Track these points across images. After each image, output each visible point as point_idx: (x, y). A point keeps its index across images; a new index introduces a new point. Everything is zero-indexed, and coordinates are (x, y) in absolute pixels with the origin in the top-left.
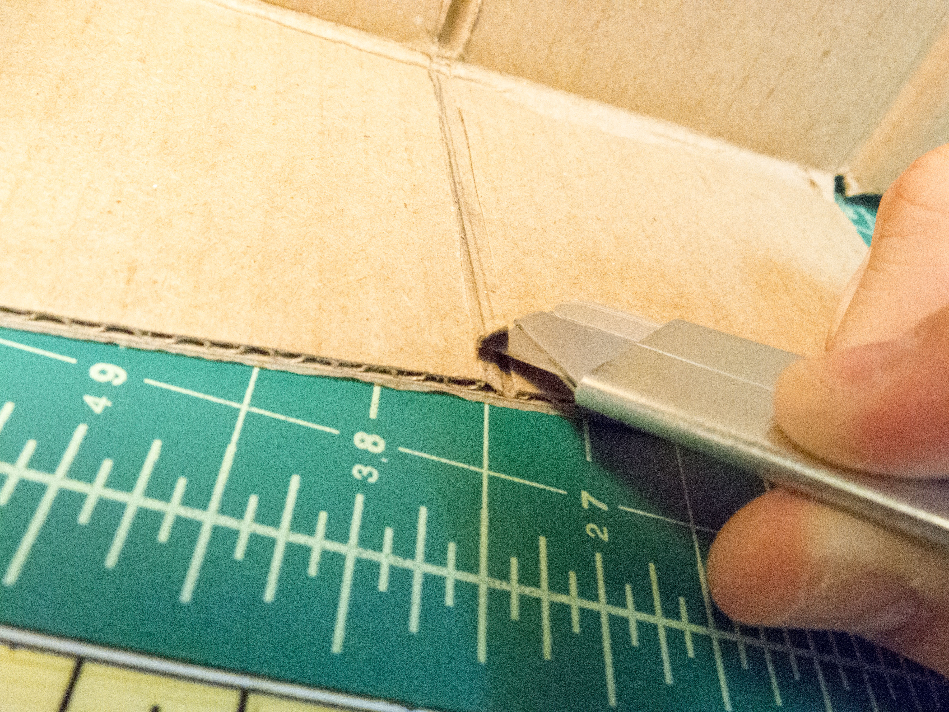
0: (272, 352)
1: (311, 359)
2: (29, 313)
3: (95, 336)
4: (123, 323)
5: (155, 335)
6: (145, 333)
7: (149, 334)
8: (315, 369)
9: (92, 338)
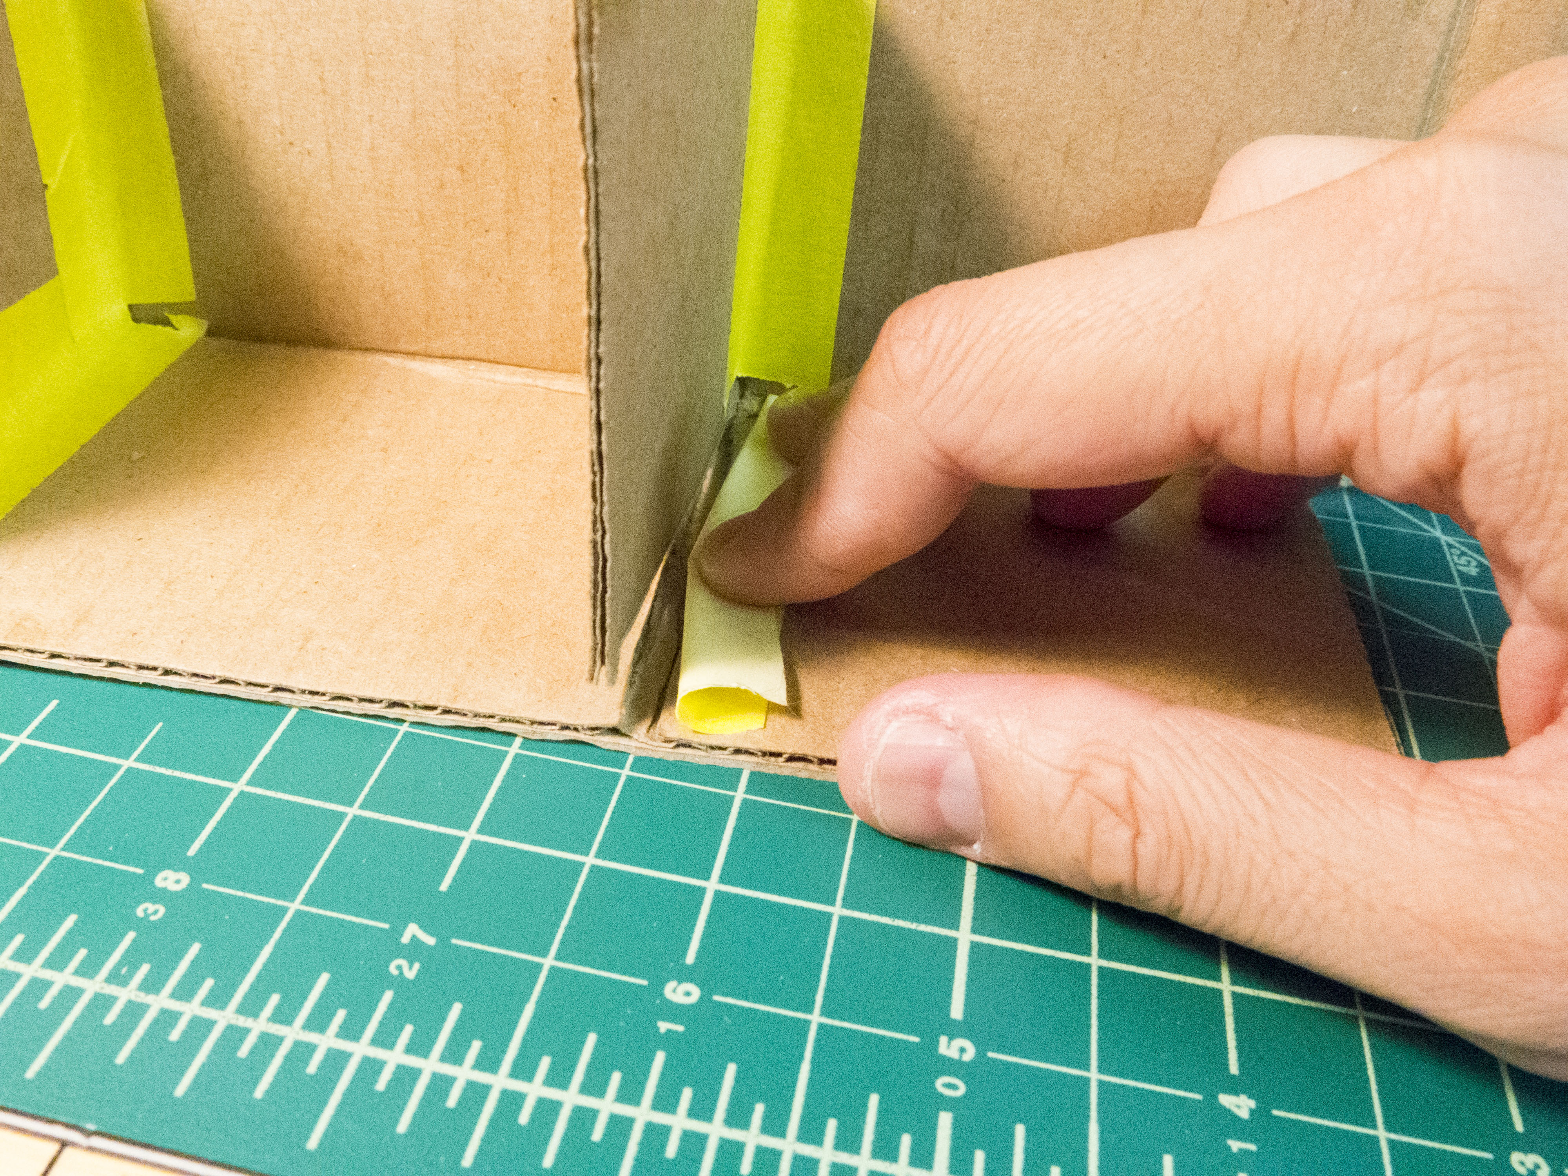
0: (411, 706)
1: (447, 712)
2: (214, 678)
3: (265, 696)
4: (284, 684)
5: (312, 693)
6: (303, 692)
7: (307, 692)
8: (453, 720)
9: (262, 699)
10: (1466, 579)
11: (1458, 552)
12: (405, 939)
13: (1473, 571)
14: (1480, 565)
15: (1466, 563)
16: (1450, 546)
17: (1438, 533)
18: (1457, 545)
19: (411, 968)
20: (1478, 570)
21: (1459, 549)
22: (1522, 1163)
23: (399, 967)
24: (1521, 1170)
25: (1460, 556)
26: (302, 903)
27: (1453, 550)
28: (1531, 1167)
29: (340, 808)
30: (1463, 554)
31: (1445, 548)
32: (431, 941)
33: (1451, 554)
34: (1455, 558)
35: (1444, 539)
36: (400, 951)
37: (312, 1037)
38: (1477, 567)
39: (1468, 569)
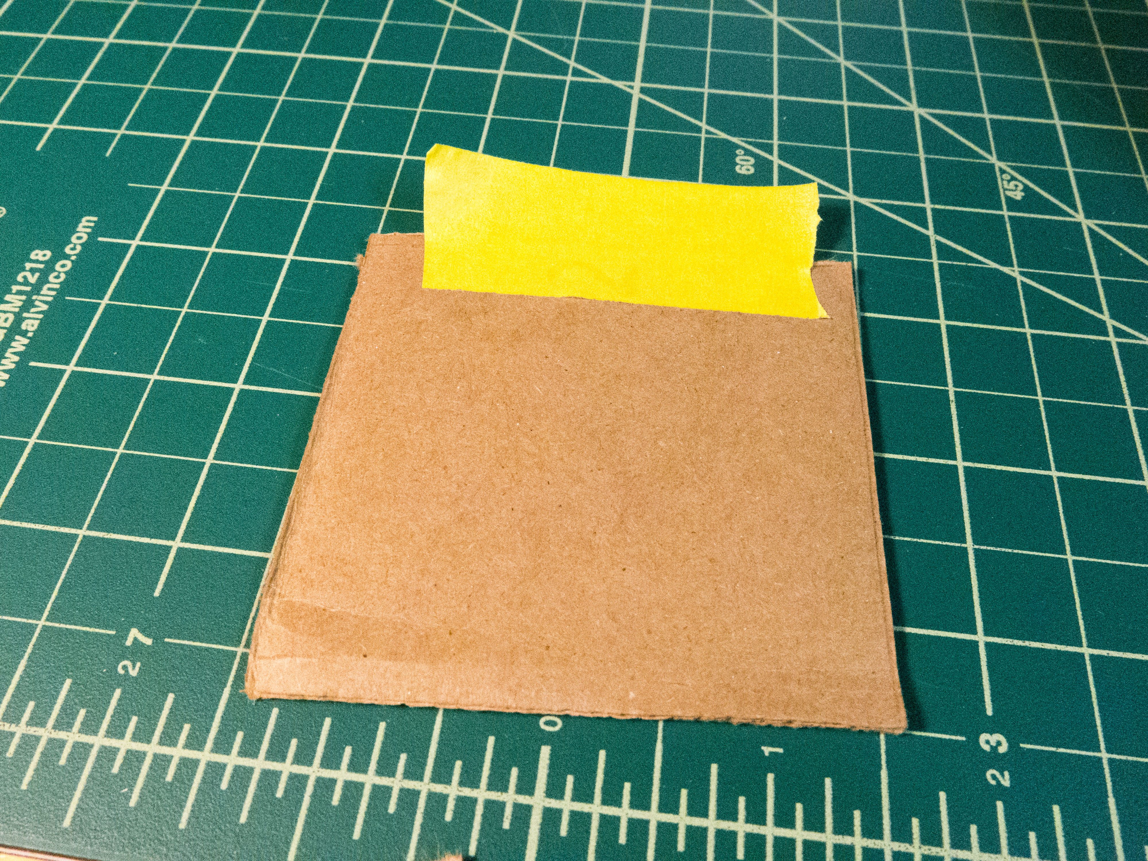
10: (1012, 204)
11: (1009, 178)
12: (129, 643)
13: (1019, 195)
14: (1026, 189)
15: (1014, 188)
16: (1003, 172)
17: (993, 159)
18: (1009, 170)
19: (134, 667)
20: (1023, 194)
21: (1009, 174)
22: (988, 742)
23: (125, 667)
24: (987, 748)
25: (1009, 181)
26: (47, 620)
27: (1004, 176)
28: (994, 744)
29: (73, 531)
30: (1013, 178)
31: (998, 174)
32: (148, 642)
33: (1002, 180)
34: (1005, 183)
35: (999, 164)
36: (125, 653)
37: (61, 735)
38: (1022, 191)
39: (1015, 193)
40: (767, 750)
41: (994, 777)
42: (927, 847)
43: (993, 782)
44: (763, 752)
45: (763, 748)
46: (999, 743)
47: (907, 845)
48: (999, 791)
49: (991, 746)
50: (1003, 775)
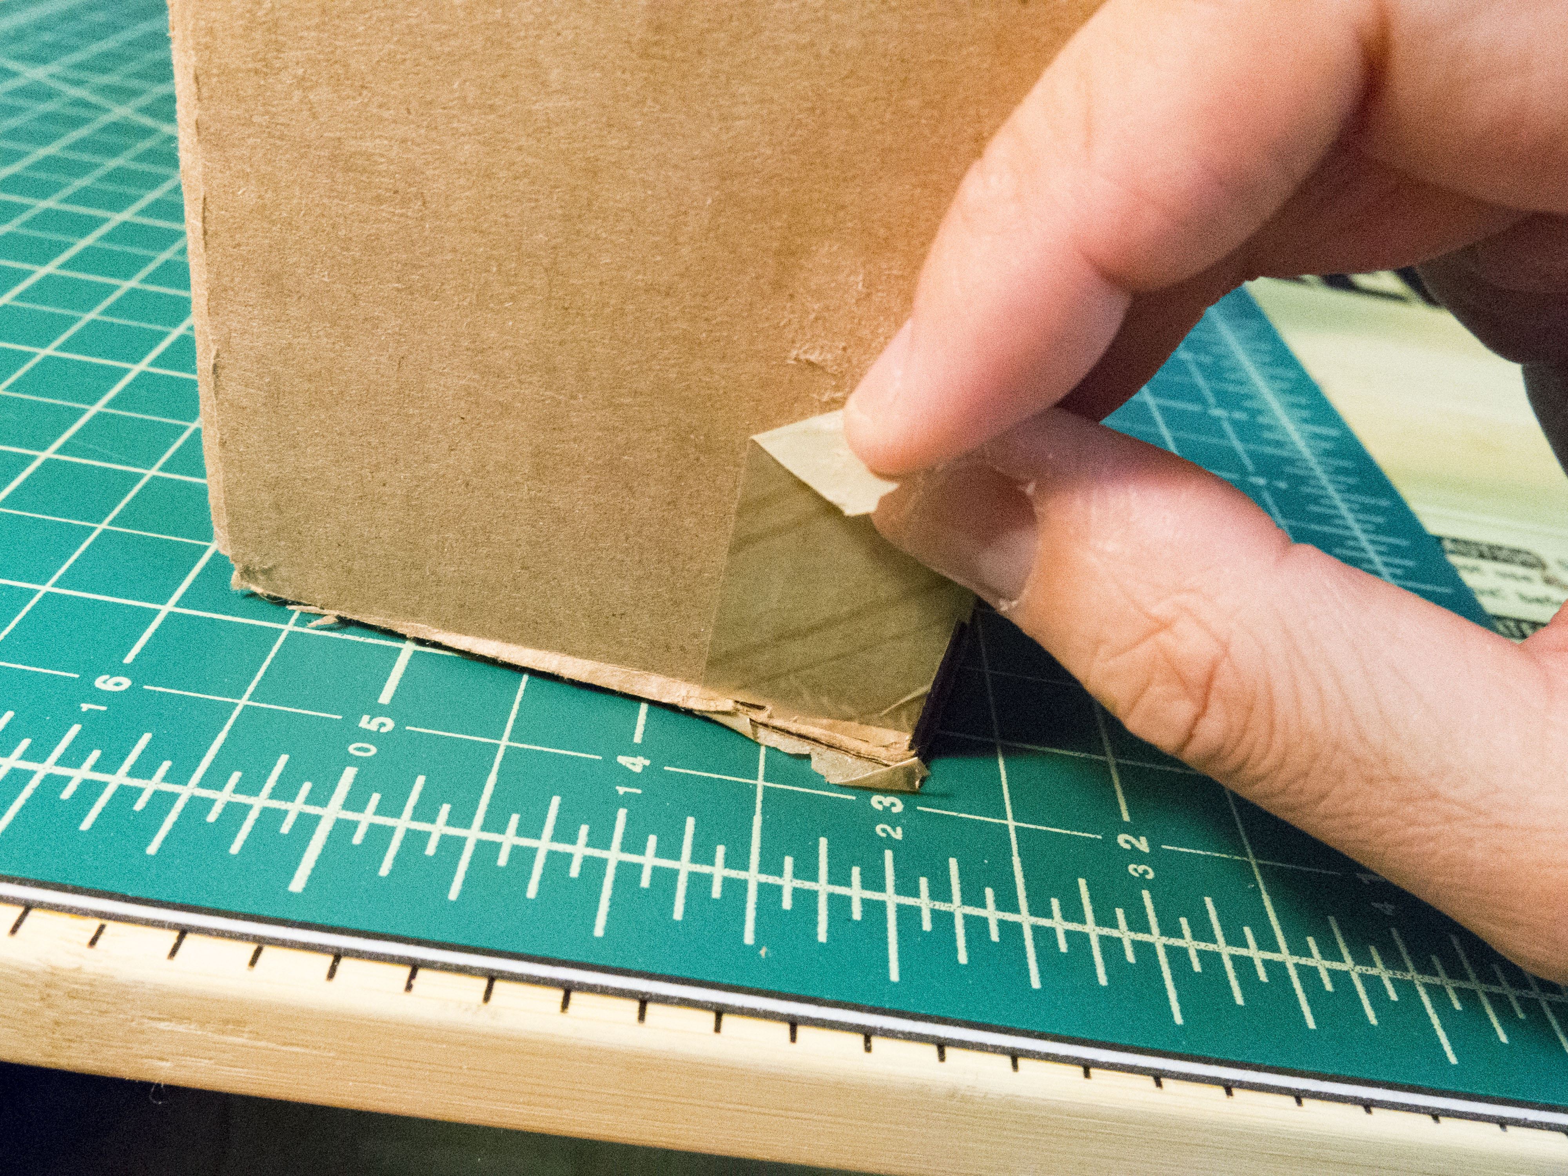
22: (880, 803)
24: (879, 807)
28: (887, 805)
40: (621, 790)
41: (884, 830)
42: (799, 881)
43: (884, 835)
44: (617, 791)
45: (617, 788)
46: (893, 805)
47: (777, 878)
48: (889, 842)
49: (884, 807)
50: (895, 830)
